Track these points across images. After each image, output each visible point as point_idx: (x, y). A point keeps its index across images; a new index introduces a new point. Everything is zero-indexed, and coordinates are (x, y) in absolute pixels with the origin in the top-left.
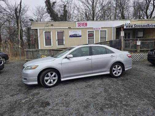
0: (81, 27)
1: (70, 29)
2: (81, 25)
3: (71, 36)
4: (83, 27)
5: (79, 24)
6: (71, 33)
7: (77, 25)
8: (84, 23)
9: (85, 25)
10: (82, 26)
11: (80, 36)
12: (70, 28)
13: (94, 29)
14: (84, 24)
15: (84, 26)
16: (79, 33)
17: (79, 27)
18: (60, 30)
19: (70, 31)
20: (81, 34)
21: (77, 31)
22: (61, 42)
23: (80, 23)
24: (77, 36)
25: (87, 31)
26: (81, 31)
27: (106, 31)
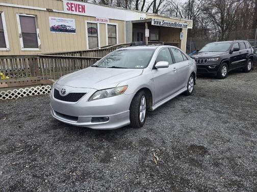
0: (74, 13)
1: (51, 13)
2: (74, 9)
3: (54, 29)
4: (78, 13)
5: (70, 6)
6: (55, 21)
7: (66, 7)
8: (79, 5)
9: (81, 10)
10: (76, 11)
11: (74, 31)
12: (49, 11)
13: (98, 20)
14: (79, 8)
15: (79, 11)
16: (70, 23)
17: (70, 12)
18: (28, 12)
19: (50, 18)
20: (74, 27)
21: (67, 19)
22: (30, 39)
23: (71, 4)
24: (67, 31)
25: (86, 21)
26: (74, 20)
27: (116, 26)
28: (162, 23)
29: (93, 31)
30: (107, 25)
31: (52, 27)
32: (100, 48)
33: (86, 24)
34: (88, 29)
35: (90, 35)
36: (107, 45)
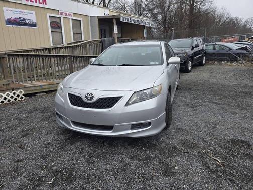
0: (34, 4)
1: (6, 3)
3: (9, 22)
4: (38, 4)
6: (11, 13)
10: (36, 2)
11: (34, 25)
13: (61, 13)
15: (40, 3)
17: (29, 3)
19: (5, 9)
20: (35, 21)
21: (25, 11)
24: (26, 24)
25: (48, 15)
26: (34, 12)
27: (80, 20)
28: (129, 20)
29: (56, 25)
30: (71, 19)
31: (8, 19)
32: (65, 45)
33: (48, 17)
34: (51, 23)
35: (54, 30)
36: (73, 41)
